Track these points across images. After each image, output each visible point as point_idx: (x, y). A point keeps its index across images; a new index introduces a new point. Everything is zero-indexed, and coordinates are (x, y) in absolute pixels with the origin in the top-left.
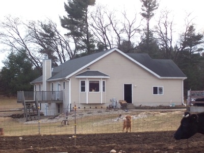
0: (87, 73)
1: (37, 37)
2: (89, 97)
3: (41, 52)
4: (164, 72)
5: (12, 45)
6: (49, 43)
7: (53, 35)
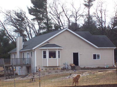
1: (12, 21)
2: (49, 62)
3: (15, 31)
6: (21, 25)
7: (23, 19)
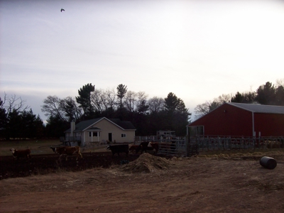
0: (92, 128)
1: (64, 108)
2: (93, 139)
3: (67, 115)
4: (126, 127)
5: (51, 112)
6: (71, 111)
7: (72, 106)
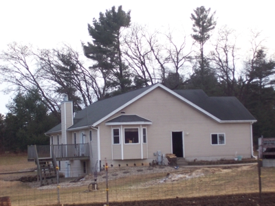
1: (52, 71)
2: (125, 150)
3: (59, 91)
4: (225, 114)
7: (73, 68)
